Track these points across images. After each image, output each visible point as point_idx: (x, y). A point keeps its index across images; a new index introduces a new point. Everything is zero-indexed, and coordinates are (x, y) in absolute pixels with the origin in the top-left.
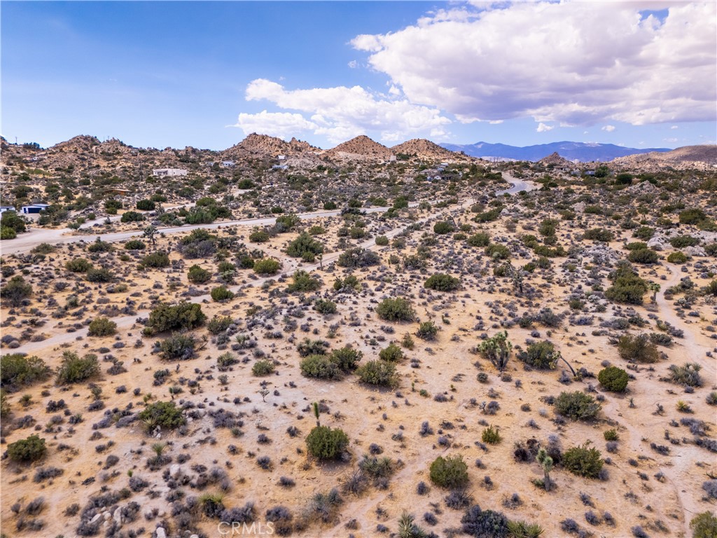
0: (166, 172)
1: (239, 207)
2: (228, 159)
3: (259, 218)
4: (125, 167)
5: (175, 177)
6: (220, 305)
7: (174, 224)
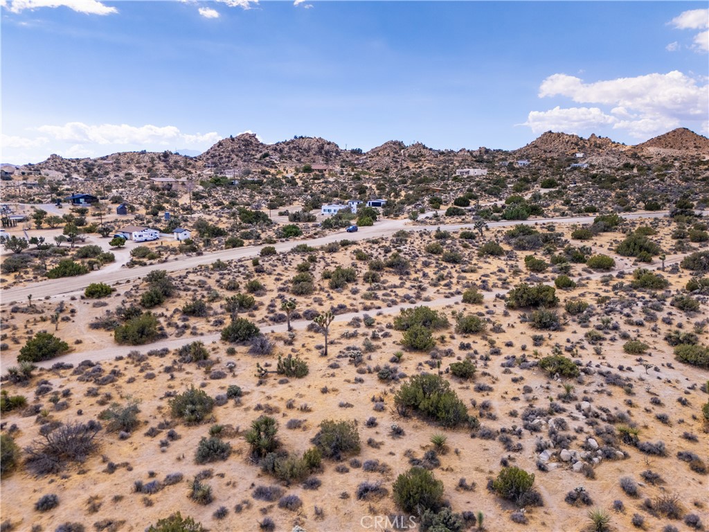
0: (468, 172)
1: (549, 205)
2: (521, 158)
3: (572, 216)
4: (430, 168)
5: (477, 176)
6: (565, 292)
7: (492, 219)
